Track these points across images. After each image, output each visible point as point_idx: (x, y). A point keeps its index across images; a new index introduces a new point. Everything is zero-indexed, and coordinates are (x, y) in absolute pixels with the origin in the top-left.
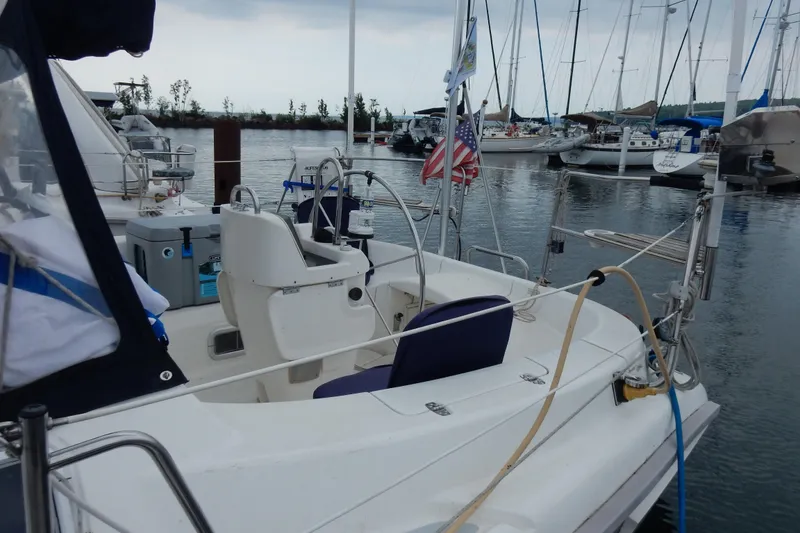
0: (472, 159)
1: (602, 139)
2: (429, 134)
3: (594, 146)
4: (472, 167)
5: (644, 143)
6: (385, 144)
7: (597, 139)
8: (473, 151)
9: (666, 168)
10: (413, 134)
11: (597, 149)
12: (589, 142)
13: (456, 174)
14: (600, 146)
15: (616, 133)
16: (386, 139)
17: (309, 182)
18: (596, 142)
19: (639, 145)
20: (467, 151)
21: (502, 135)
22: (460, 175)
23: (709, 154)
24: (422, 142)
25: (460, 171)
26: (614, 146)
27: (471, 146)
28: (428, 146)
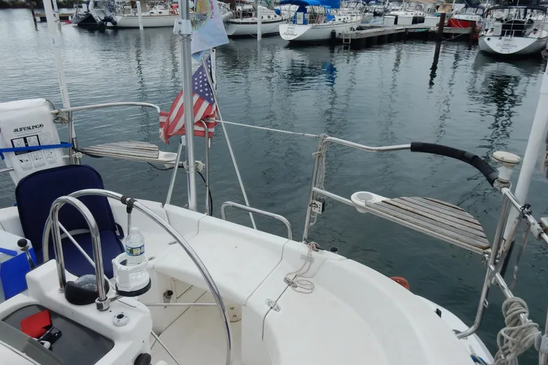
0: (212, 113)
1: (241, 15)
2: (109, 14)
3: (236, 20)
4: (213, 120)
5: (269, 17)
6: (70, 23)
7: (237, 15)
8: (211, 104)
9: (289, 36)
10: (95, 15)
11: (239, 23)
12: (232, 18)
13: (197, 128)
14: (240, 20)
15: (250, 10)
16: (70, 18)
17: (23, 145)
18: (237, 18)
19: (266, 18)
20: (205, 105)
21: (166, 12)
22: (202, 129)
23: (314, 24)
24: (104, 21)
25: (203, 125)
26: (249, 20)
27: (208, 99)
28: (109, 24)
